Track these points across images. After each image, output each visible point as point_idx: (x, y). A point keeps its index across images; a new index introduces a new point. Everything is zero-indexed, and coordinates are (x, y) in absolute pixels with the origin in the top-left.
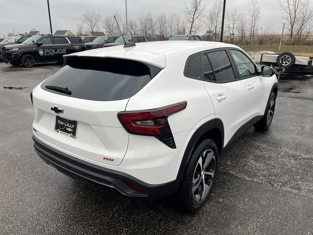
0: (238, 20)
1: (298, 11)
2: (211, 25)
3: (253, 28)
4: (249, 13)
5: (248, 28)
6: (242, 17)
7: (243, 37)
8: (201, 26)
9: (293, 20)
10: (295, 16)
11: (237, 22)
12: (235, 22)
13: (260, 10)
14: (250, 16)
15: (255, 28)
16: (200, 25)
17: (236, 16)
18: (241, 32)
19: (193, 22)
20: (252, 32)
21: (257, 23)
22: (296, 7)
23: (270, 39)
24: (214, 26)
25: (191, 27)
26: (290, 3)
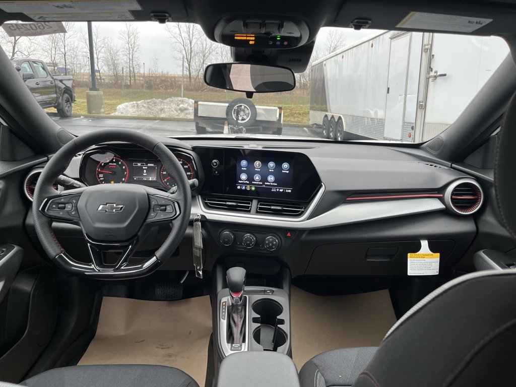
0: (103, 47)
1: (194, 41)
2: (53, 52)
3: (131, 62)
4: (122, 37)
5: (123, 61)
6: (109, 43)
7: (116, 76)
8: (34, 51)
9: (190, 53)
10: (191, 48)
11: (103, 50)
12: (99, 49)
13: (138, 35)
14: (123, 42)
15: (135, 62)
16: (32, 48)
17: (98, 40)
18: (112, 67)
19: (15, 43)
20: (131, 69)
21: (136, 55)
22: (191, 36)
23: (163, 81)
24: (61, 53)
25: (12, 51)
26: (181, 29)
